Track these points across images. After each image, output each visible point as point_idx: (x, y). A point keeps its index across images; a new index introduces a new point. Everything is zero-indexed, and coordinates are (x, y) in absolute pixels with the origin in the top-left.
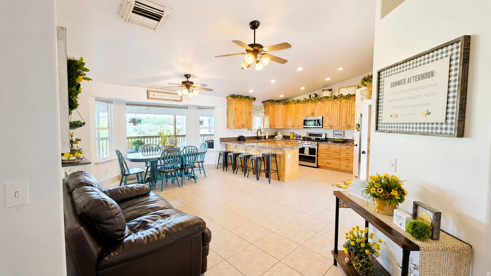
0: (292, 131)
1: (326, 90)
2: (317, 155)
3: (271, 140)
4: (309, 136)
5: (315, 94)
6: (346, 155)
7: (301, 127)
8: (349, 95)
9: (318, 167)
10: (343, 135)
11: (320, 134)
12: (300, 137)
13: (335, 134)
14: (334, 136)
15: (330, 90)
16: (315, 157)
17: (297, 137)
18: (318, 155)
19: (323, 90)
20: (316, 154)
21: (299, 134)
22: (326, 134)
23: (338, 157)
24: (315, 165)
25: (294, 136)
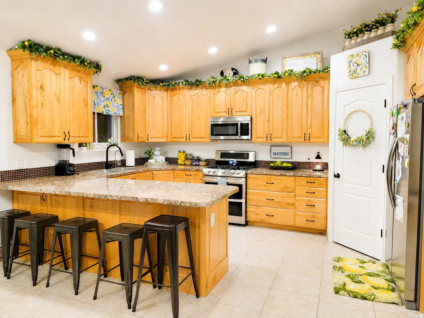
0: (182, 148)
1: (256, 61)
2: (246, 198)
3: (140, 169)
4: (221, 158)
5: (233, 69)
6: (308, 197)
7: (206, 140)
8: (308, 71)
9: (247, 224)
10: (290, 154)
11: (244, 154)
12: (199, 160)
13: (272, 152)
14: (271, 157)
15: (265, 61)
16: (242, 203)
17: (193, 159)
18: (248, 197)
19: (250, 62)
20: (244, 196)
21: (196, 154)
22: (255, 152)
23: (291, 201)
24: (241, 220)
25: (187, 159)
